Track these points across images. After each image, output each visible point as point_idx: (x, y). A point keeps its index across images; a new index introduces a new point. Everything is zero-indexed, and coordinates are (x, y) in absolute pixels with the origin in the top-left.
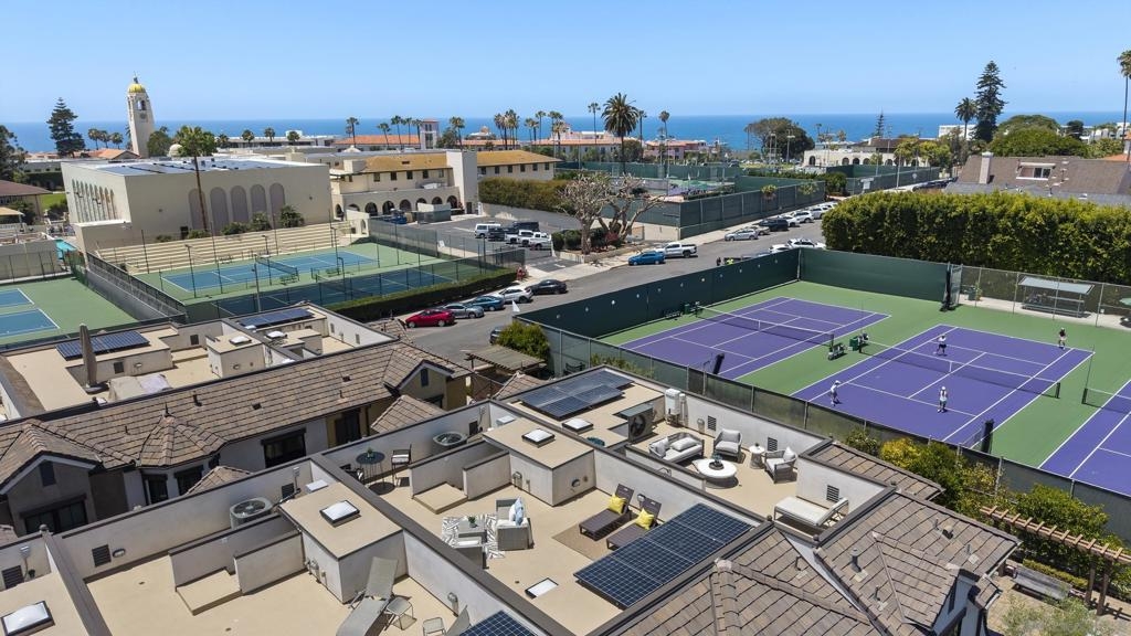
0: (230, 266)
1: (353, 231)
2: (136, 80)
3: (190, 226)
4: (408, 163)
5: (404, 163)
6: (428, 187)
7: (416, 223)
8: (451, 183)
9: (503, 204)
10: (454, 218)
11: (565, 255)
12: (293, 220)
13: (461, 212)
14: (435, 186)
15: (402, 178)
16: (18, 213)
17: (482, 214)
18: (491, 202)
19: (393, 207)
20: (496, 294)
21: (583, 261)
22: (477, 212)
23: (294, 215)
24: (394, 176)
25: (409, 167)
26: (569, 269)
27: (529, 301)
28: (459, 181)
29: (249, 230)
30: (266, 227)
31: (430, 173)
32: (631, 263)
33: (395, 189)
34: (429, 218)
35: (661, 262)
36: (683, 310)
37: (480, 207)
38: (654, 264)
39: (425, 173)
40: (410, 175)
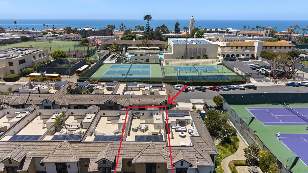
0: (188, 66)
1: (220, 61)
2: (193, 17)
3: (184, 56)
4: (242, 44)
5: (241, 44)
6: (246, 51)
7: (238, 61)
8: (254, 50)
9: (266, 58)
10: (250, 61)
11: (267, 78)
12: (206, 57)
13: (255, 59)
14: (248, 51)
15: (239, 48)
16: (159, 48)
17: (260, 60)
18: (263, 57)
19: (234, 56)
20: (235, 86)
21: (271, 81)
22: (259, 59)
23: (206, 56)
24: (237, 47)
25: (242, 45)
26: (265, 83)
27: (243, 89)
28: (256, 50)
29: (195, 58)
30: (199, 58)
31: (248, 47)
32: (287, 85)
33: (237, 51)
34: (243, 60)
35: (297, 86)
36: (280, 103)
37: (260, 58)
38: (294, 86)
39: (246, 47)
40: (242, 47)
